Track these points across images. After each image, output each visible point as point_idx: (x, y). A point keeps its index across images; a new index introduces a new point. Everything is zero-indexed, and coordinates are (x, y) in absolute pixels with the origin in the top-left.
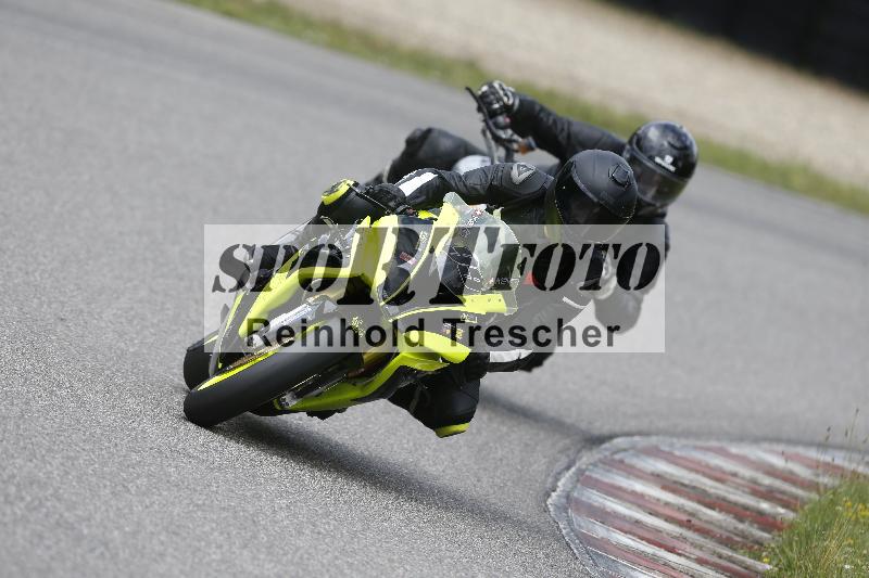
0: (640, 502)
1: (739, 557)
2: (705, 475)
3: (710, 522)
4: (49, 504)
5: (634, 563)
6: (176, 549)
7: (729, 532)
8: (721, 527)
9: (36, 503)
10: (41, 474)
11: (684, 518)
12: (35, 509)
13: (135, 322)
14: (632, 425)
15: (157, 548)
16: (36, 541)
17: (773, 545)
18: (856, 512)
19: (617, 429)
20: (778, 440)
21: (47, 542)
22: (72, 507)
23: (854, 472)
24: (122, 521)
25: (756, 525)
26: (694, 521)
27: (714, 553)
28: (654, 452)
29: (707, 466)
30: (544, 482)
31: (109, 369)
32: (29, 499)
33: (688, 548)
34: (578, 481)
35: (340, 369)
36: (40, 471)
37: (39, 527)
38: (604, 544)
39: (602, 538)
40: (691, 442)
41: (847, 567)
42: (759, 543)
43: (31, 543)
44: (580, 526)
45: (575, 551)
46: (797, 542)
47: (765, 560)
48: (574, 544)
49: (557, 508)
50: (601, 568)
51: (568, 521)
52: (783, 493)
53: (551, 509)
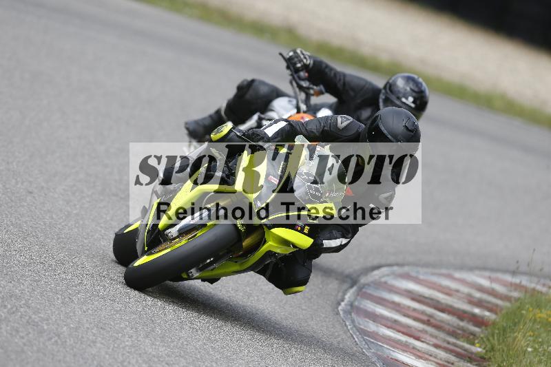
0: (398, 308)
1: (460, 343)
2: (439, 291)
3: (442, 321)
4: (22, 310)
5: (394, 347)
6: (103, 339)
7: (454, 327)
8: (449, 324)
9: (14, 309)
10: (17, 291)
11: (425, 318)
12: (14, 313)
13: (77, 194)
14: (392, 259)
15: (91, 338)
16: (14, 333)
17: (482, 336)
18: (534, 315)
19: (383, 262)
20: (484, 269)
21: (21, 334)
22: (37, 312)
23: (534, 290)
24: (69, 321)
25: (471, 323)
26: (432, 320)
27: (445, 341)
28: (407, 277)
29: (440, 286)
30: (337, 295)
31: (60, 224)
32: (9, 306)
33: (428, 338)
34: (358, 295)
35: (228, 253)
36: (16, 289)
37: (16, 325)
38: (374, 335)
39: (374, 332)
40: (430, 270)
41: (530, 349)
42: (473, 334)
43: (11, 334)
44: (359, 324)
45: (356, 339)
46: (497, 334)
47: (477, 345)
48: (355, 334)
49: (345, 312)
50: (373, 351)
51: (352, 320)
52: (489, 302)
53: (341, 313)
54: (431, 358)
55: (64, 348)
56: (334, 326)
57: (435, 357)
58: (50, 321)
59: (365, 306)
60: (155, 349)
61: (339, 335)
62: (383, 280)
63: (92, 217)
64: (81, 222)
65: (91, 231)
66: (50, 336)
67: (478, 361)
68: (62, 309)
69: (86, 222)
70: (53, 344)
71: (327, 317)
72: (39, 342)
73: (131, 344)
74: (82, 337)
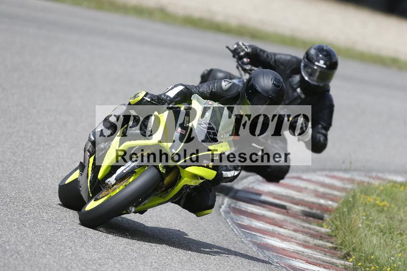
1: (312, 227)
17: (328, 219)
25: (319, 211)
33: (289, 225)
35: (154, 190)
38: (249, 227)
39: (248, 225)
44: (237, 220)
45: (236, 232)
46: (339, 217)
47: (325, 227)
48: (235, 228)
49: (225, 212)
50: (249, 239)
51: (231, 218)
52: (330, 194)
53: (223, 213)
54: (292, 240)
55: (23, 261)
56: (218, 224)
57: (296, 239)
58: (11, 243)
59: (239, 206)
60: (90, 255)
61: (223, 230)
62: (251, 186)
63: (32, 163)
64: (25, 167)
65: (33, 173)
66: (12, 254)
67: (327, 239)
68: (18, 233)
69: (29, 167)
70: (15, 260)
71: (212, 218)
72: (4, 259)
73: (71, 253)
74: (35, 252)
